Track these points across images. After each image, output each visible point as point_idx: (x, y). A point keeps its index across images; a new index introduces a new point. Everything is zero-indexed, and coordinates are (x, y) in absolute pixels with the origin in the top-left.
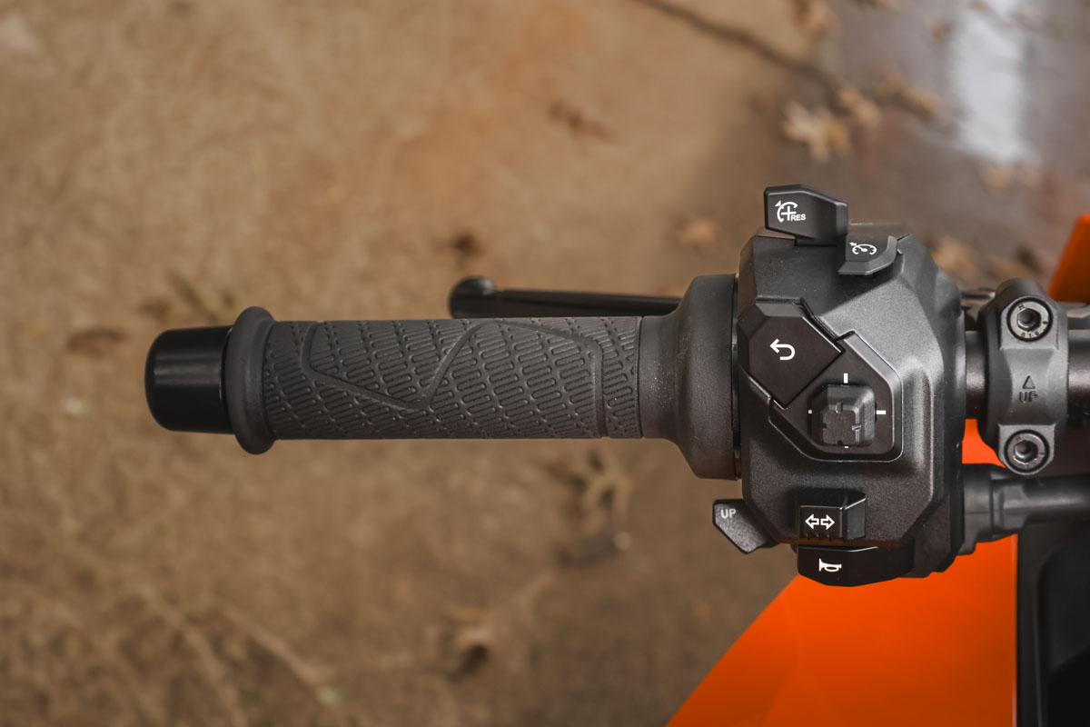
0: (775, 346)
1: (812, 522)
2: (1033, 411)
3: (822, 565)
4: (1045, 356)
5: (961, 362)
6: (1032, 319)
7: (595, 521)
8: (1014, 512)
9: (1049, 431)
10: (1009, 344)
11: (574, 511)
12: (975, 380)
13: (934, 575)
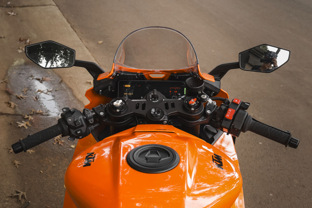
0: (69, 120)
1: (78, 132)
2: (91, 118)
3: (80, 137)
4: (90, 113)
5: (83, 116)
6: (87, 111)
7: (23, 201)
8: (93, 128)
9: (93, 119)
10: (86, 113)
11: (19, 201)
12: (85, 117)
13: (89, 135)
